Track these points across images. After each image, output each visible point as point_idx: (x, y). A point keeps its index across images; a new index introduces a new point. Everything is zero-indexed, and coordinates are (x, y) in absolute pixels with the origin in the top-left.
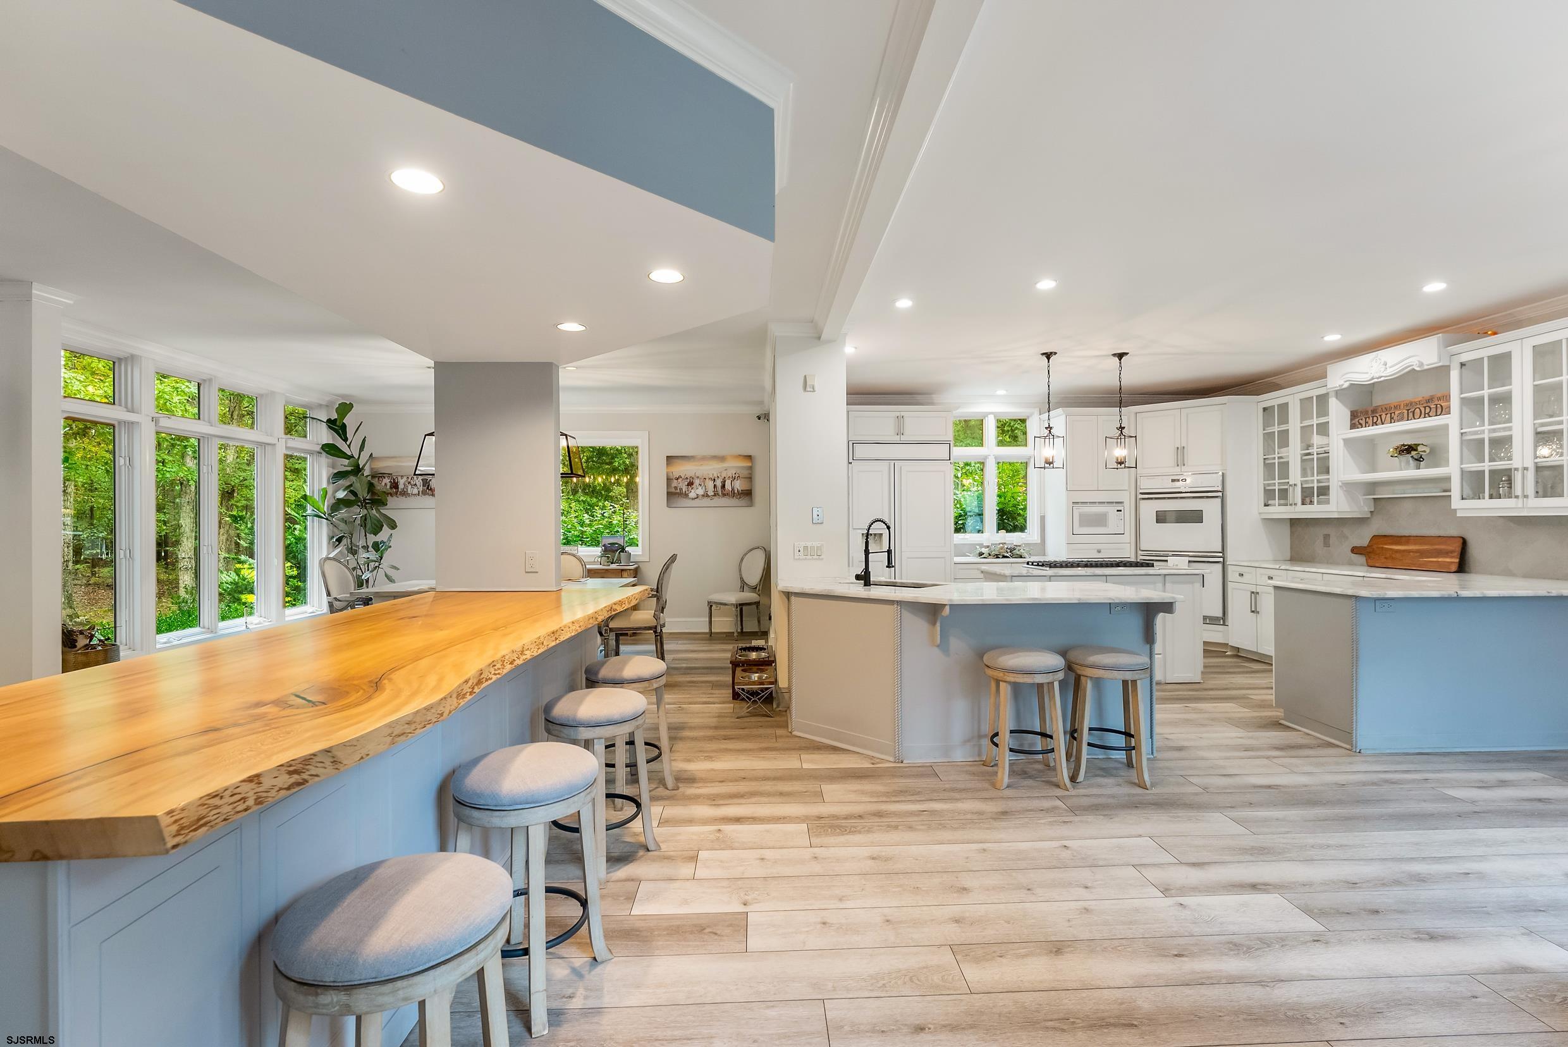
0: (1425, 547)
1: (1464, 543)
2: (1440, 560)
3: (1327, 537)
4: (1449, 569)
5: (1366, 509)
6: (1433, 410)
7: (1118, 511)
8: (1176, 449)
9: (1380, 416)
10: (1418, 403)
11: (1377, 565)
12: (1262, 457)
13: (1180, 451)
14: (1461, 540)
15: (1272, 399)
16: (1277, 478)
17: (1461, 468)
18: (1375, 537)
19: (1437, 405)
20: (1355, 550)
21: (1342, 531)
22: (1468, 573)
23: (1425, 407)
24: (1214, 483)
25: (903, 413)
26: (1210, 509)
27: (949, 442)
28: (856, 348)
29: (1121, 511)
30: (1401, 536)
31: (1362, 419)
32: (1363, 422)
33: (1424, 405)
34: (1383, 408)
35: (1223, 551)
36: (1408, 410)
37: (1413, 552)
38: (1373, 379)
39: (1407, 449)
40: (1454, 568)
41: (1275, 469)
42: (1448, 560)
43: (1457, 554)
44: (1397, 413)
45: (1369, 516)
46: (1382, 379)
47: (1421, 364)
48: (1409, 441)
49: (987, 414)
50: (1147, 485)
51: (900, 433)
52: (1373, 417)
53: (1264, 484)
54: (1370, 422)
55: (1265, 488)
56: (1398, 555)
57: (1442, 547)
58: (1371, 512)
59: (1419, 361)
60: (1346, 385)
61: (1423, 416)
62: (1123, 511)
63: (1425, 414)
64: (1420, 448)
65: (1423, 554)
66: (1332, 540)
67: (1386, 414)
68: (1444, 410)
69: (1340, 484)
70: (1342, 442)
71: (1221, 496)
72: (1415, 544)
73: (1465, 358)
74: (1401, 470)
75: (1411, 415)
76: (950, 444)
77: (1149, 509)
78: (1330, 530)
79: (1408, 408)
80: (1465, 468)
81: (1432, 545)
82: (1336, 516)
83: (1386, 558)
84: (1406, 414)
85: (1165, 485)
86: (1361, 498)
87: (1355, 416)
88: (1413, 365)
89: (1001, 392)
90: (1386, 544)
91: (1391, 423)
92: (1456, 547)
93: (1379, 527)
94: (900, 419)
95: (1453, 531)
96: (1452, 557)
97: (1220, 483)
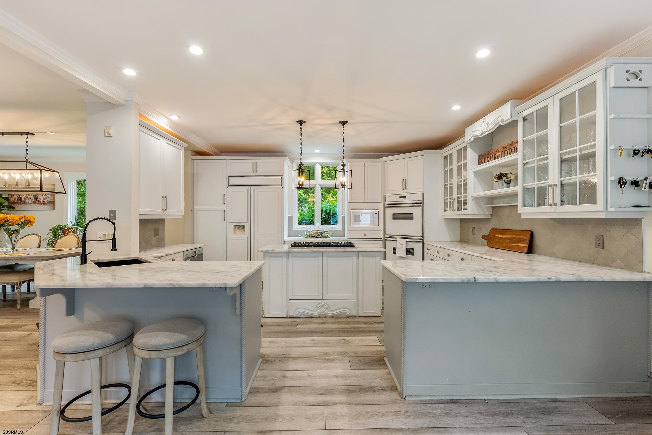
0: (514, 236)
1: (532, 234)
2: (519, 245)
3: (474, 229)
4: (524, 251)
5: (488, 214)
6: (513, 150)
7: (375, 213)
8: (402, 180)
9: (490, 157)
10: (506, 147)
11: (492, 246)
12: (443, 184)
13: (404, 180)
14: (530, 233)
15: (447, 151)
16: (448, 196)
17: (524, 187)
18: (493, 230)
19: (514, 147)
20: (484, 237)
21: (480, 226)
22: (534, 254)
23: (509, 149)
24: (418, 198)
25: (256, 161)
26: (417, 212)
27: (281, 176)
28: (180, 118)
29: (377, 213)
30: (503, 230)
31: (483, 160)
32: (483, 161)
33: (509, 148)
34: (492, 152)
35: (423, 236)
36: (502, 152)
37: (508, 239)
38: (482, 133)
39: (501, 177)
40: (526, 250)
41: (448, 190)
42: (523, 245)
43: (527, 242)
44: (497, 154)
45: (490, 217)
46: (487, 133)
47: (503, 121)
48: (503, 171)
49: (316, 163)
50: (389, 200)
51: (255, 171)
52: (487, 158)
53: (444, 199)
54: (486, 161)
55: (444, 201)
56: (501, 241)
57: (521, 237)
58: (491, 215)
59: (502, 119)
60: (472, 139)
61: (508, 154)
62: (378, 213)
63: (509, 153)
64: (509, 176)
65: (512, 240)
66: (476, 231)
67: (493, 156)
68: (516, 150)
69: (472, 198)
70: (473, 174)
71: (422, 205)
72: (509, 234)
73: (525, 113)
74: (499, 189)
75: (503, 155)
76: (281, 177)
77: (390, 212)
78: (474, 225)
79: (502, 151)
80: (525, 186)
81: (516, 235)
82: (470, 217)
83: (496, 242)
84: (501, 155)
85: (396, 200)
86: (485, 206)
87: (480, 158)
88: (499, 123)
89: (317, 151)
90: (496, 234)
91: (495, 160)
92: (527, 237)
93: (494, 224)
94: (255, 164)
95: (526, 227)
96: (525, 244)
97: (421, 199)
